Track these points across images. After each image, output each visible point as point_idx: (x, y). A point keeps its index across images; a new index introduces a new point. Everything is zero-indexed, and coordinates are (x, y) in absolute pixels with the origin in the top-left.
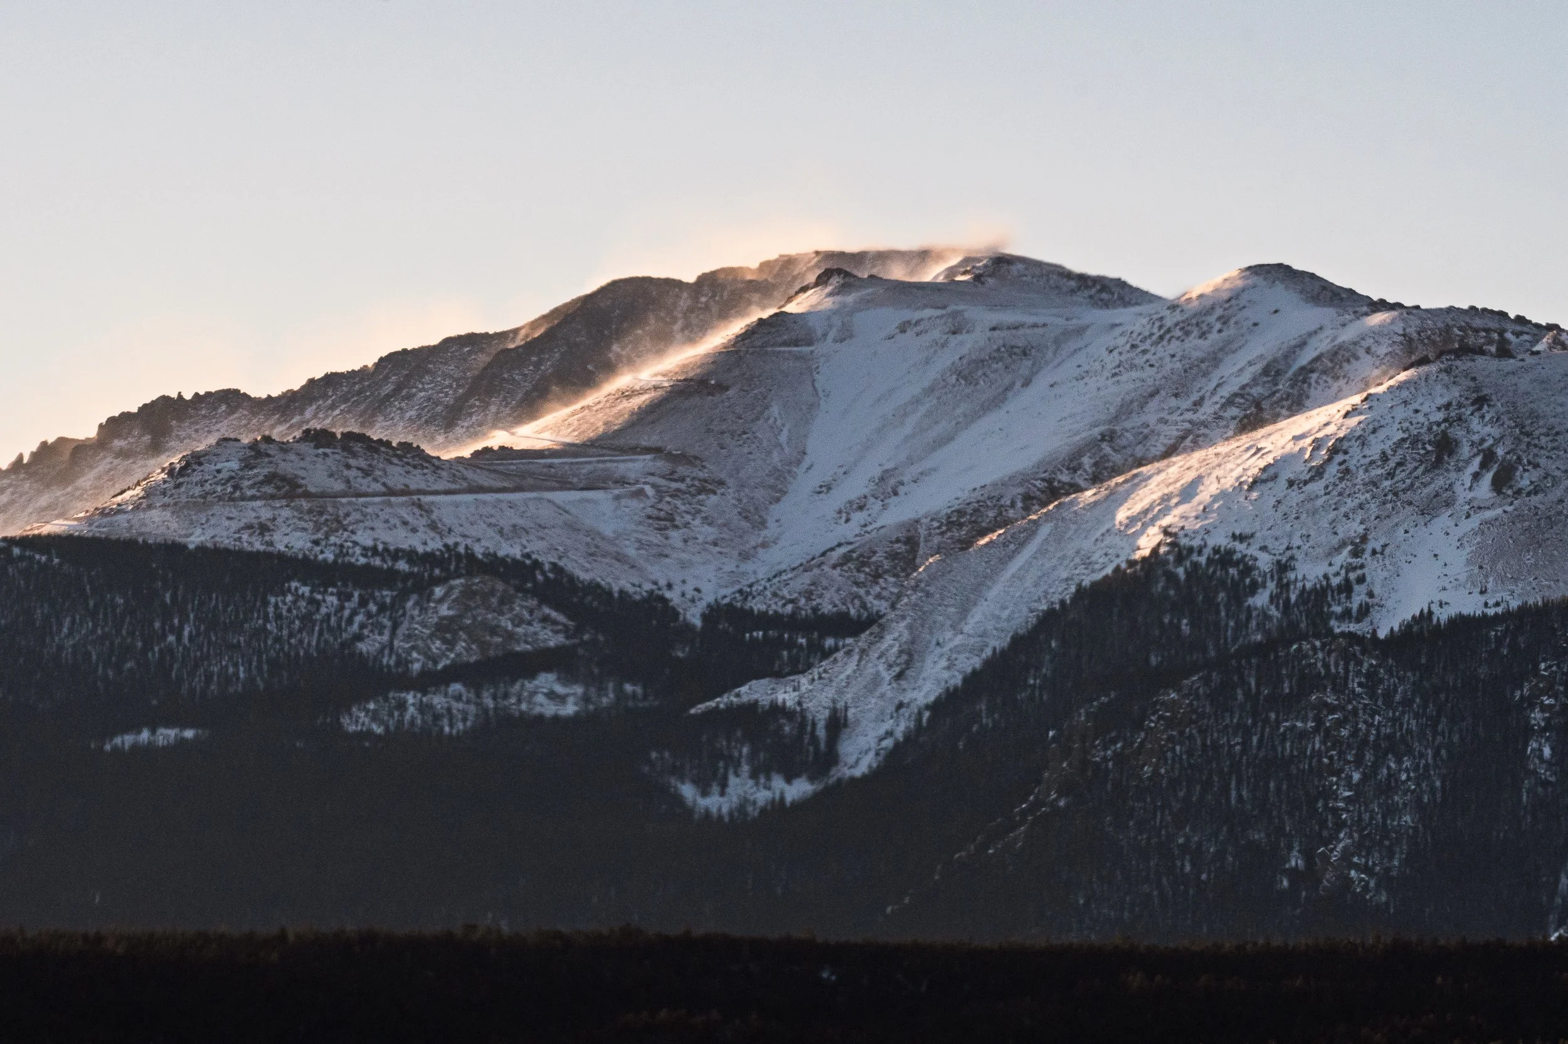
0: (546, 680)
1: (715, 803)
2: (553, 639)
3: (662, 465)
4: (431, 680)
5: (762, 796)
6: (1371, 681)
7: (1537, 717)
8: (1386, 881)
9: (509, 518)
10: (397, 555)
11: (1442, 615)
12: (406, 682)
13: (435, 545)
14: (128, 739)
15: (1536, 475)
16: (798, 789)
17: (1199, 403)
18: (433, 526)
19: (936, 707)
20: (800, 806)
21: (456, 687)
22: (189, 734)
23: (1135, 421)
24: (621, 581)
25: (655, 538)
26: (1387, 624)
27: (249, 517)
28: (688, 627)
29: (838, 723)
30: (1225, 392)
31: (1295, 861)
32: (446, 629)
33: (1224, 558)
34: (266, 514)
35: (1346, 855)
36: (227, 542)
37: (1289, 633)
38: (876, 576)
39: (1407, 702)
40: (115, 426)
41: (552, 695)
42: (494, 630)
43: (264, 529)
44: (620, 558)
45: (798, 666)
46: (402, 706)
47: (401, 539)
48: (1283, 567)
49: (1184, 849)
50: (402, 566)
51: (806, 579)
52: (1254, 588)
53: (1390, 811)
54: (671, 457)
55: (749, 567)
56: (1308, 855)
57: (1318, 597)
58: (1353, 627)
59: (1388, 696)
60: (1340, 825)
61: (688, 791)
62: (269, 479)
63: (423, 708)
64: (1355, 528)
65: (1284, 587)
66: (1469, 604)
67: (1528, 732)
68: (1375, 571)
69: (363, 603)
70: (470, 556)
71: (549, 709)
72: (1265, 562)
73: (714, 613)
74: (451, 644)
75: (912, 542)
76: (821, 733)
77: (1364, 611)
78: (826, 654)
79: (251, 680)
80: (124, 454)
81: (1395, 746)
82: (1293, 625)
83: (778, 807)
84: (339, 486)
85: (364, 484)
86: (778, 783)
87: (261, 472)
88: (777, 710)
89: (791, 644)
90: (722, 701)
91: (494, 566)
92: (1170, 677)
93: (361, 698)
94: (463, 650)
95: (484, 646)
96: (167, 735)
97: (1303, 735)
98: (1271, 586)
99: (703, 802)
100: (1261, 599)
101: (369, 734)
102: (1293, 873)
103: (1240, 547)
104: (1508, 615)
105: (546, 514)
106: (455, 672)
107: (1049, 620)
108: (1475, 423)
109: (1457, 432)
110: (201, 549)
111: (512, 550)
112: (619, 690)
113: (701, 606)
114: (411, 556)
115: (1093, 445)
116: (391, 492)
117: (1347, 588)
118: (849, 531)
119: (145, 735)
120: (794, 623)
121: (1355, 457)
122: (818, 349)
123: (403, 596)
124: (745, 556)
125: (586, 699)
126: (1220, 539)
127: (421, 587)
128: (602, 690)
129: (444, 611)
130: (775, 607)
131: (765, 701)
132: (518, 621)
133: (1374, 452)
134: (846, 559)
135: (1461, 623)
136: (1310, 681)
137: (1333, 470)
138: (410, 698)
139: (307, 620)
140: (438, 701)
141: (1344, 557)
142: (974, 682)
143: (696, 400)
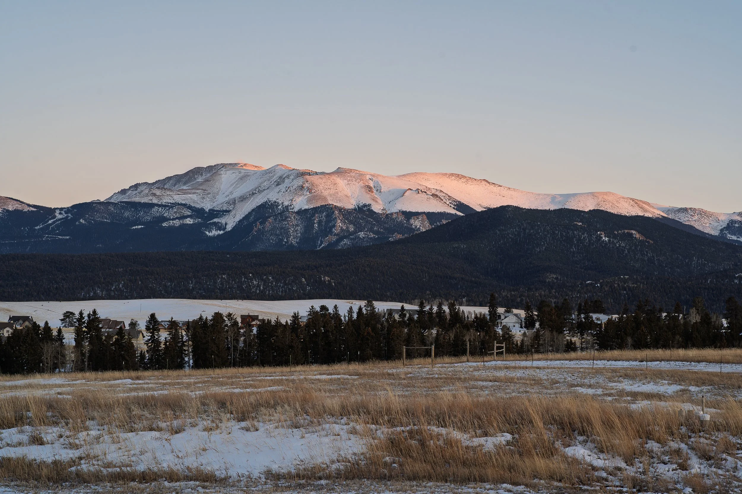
0: (188, 219)
1: (211, 234)
2: (189, 214)
4: (173, 219)
5: (217, 233)
6: (294, 217)
7: (315, 221)
8: (297, 242)
9: (183, 198)
11: (303, 209)
12: (170, 220)
13: (174, 202)
14: (135, 227)
15: (314, 191)
16: (222, 232)
17: (271, 182)
18: (173, 199)
19: (239, 222)
20: (222, 234)
21: (177, 220)
22: (143, 226)
23: (263, 184)
24: (198, 206)
25: (202, 200)
26: (296, 210)
27: (150, 198)
28: (207, 212)
29: (226, 224)
30: (274, 181)
31: (285, 240)
32: (175, 212)
33: (275, 202)
34: (152, 198)
35: (292, 239)
36: (147, 202)
37: (284, 211)
38: (231, 205)
39: (299, 220)
40: (131, 187)
41: (189, 221)
42: (181, 213)
43: (151, 200)
44: (197, 203)
45: (221, 217)
46: (170, 223)
47: (169, 201)
48: (283, 203)
49: (271, 239)
50: (169, 204)
51: (222, 205)
53: (297, 234)
54: (204, 190)
55: (214, 204)
56: (287, 239)
57: (287, 207)
58: (292, 210)
59: (297, 219)
60: (291, 236)
61: (207, 233)
62: (152, 194)
63: (173, 223)
64: (292, 198)
65: (283, 205)
66: (306, 207)
67: (314, 223)
68: (294, 203)
69: (164, 209)
70: (178, 203)
71: (189, 223)
72: (280, 202)
73: (210, 210)
74: (176, 215)
75: (235, 200)
76: (224, 225)
77: (293, 208)
78: (224, 215)
79: (150, 219)
80: (132, 190)
81: (297, 225)
82: (284, 210)
83: (219, 235)
84: (161, 194)
85: (164, 194)
86: (219, 231)
87: (151, 193)
88: (218, 222)
89: (220, 214)
90: (211, 221)
91: (182, 204)
92: (269, 217)
93: (165, 222)
94: (178, 215)
95: (180, 215)
96: (140, 227)
97: (286, 224)
98: (281, 205)
99: (209, 234)
100: (280, 207)
101: (166, 226)
102: (285, 242)
103: (277, 200)
104: (311, 208)
105: (188, 197)
106: (177, 218)
107: (253, 210)
108: (306, 184)
109: (304, 185)
110: (143, 203)
111: (183, 202)
112: (198, 220)
113: (208, 209)
114: (171, 203)
115: (258, 188)
116: (168, 195)
117: (291, 205)
118: (227, 199)
119: (137, 227)
120: (220, 211)
121: (292, 189)
122: (223, 176)
123: (170, 208)
124: (214, 202)
125: (194, 221)
126: (274, 199)
127: (172, 207)
128: (196, 220)
129: (175, 210)
130: (218, 209)
131: (217, 221)
132: (185, 211)
133: (294, 188)
134: (227, 203)
135: (306, 210)
136: (287, 217)
137: (288, 190)
139: (157, 212)
140: (175, 222)
141: (290, 202)
142: (244, 218)
143: (207, 183)
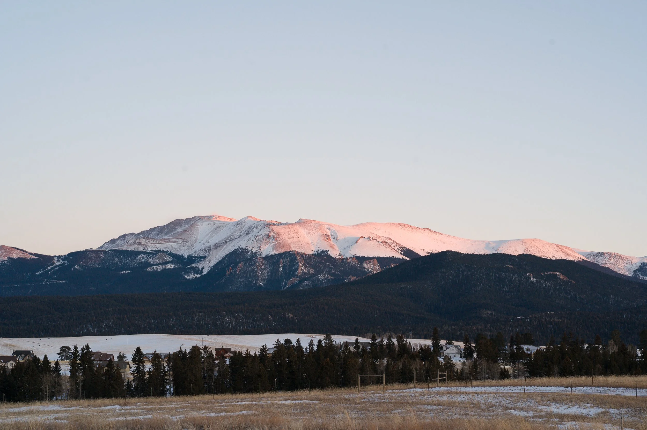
0: (170, 264)
1: (189, 277)
2: (170, 260)
3: (182, 240)
4: (157, 265)
5: (194, 277)
6: (262, 262)
7: (280, 266)
8: (264, 284)
9: (165, 246)
10: (152, 251)
11: (269, 255)
12: (154, 265)
13: (157, 250)
14: (123, 272)
15: (279, 239)
16: (198, 276)
17: (242, 232)
18: (156, 247)
19: (214, 266)
20: (199, 278)
21: (160, 265)
22: (130, 271)
23: (235, 234)
24: (177, 253)
25: (182, 248)
26: (263, 255)
27: (136, 247)
28: (185, 258)
29: (202, 268)
30: (245, 230)
31: (254, 282)
32: (158, 259)
33: (245, 249)
34: (138, 246)
35: (260, 281)
36: (133, 250)
37: (253, 257)
38: (206, 252)
39: (266, 264)
40: (120, 237)
41: (170, 266)
42: (164, 259)
43: (137, 248)
44: (178, 250)
45: (198, 262)
46: (154, 268)
47: (153, 249)
48: (252, 250)
49: (242, 281)
50: (153, 252)
51: (198, 252)
52: (249, 252)
53: (264, 276)
54: (183, 239)
55: (192, 251)
56: (256, 282)
57: (256, 253)
58: (260, 256)
59: (264, 264)
60: (259, 278)
61: (186, 276)
62: (138, 243)
63: (156, 268)
64: (259, 245)
65: (252, 252)
66: (272, 253)
67: (279, 267)
68: (262, 250)
69: (149, 256)
70: (161, 251)
71: (170, 268)
72: (250, 249)
73: (188, 256)
74: (159, 261)
75: (210, 248)
76: (201, 269)
77: (261, 254)
78: (201, 261)
79: (136, 265)
80: (121, 240)
81: (264, 269)
82: (253, 256)
83: (196, 278)
84: (146, 243)
85: (149, 243)
86: (196, 275)
87: (137, 242)
88: (196, 267)
89: (197, 260)
90: (190, 266)
91: (164, 252)
92: (240, 262)
93: (149, 267)
94: (161, 261)
95: (163, 261)
96: (127, 272)
97: (255, 268)
98: (250, 252)
99: (188, 277)
100: (249, 253)
101: (150, 271)
102: (254, 284)
103: (247, 248)
104: (277, 254)
105: (169, 246)
106: (160, 264)
107: (226, 256)
108: (272, 233)
109: (270, 234)
110: (130, 251)
111: (165, 250)
112: (178, 265)
113: (187, 256)
114: (154, 251)
115: (230, 237)
116: (152, 244)
117: (259, 252)
118: (203, 247)
119: (125, 272)
120: (197, 257)
121: (259, 238)
122: (199, 227)
123: (153, 255)
124: (191, 250)
125: (174, 266)
126: (245, 247)
127: (155, 254)
128: (176, 265)
129: (158, 257)
130: (195, 255)
131: (194, 266)
132: (166, 258)
133: (261, 236)
134: (203, 250)
135: (272, 255)
136: (255, 262)
137: (257, 239)
138: (154, 267)
139: (143, 258)
140: (158, 267)
141: (258, 249)
142: (218, 263)
143: (186, 233)
